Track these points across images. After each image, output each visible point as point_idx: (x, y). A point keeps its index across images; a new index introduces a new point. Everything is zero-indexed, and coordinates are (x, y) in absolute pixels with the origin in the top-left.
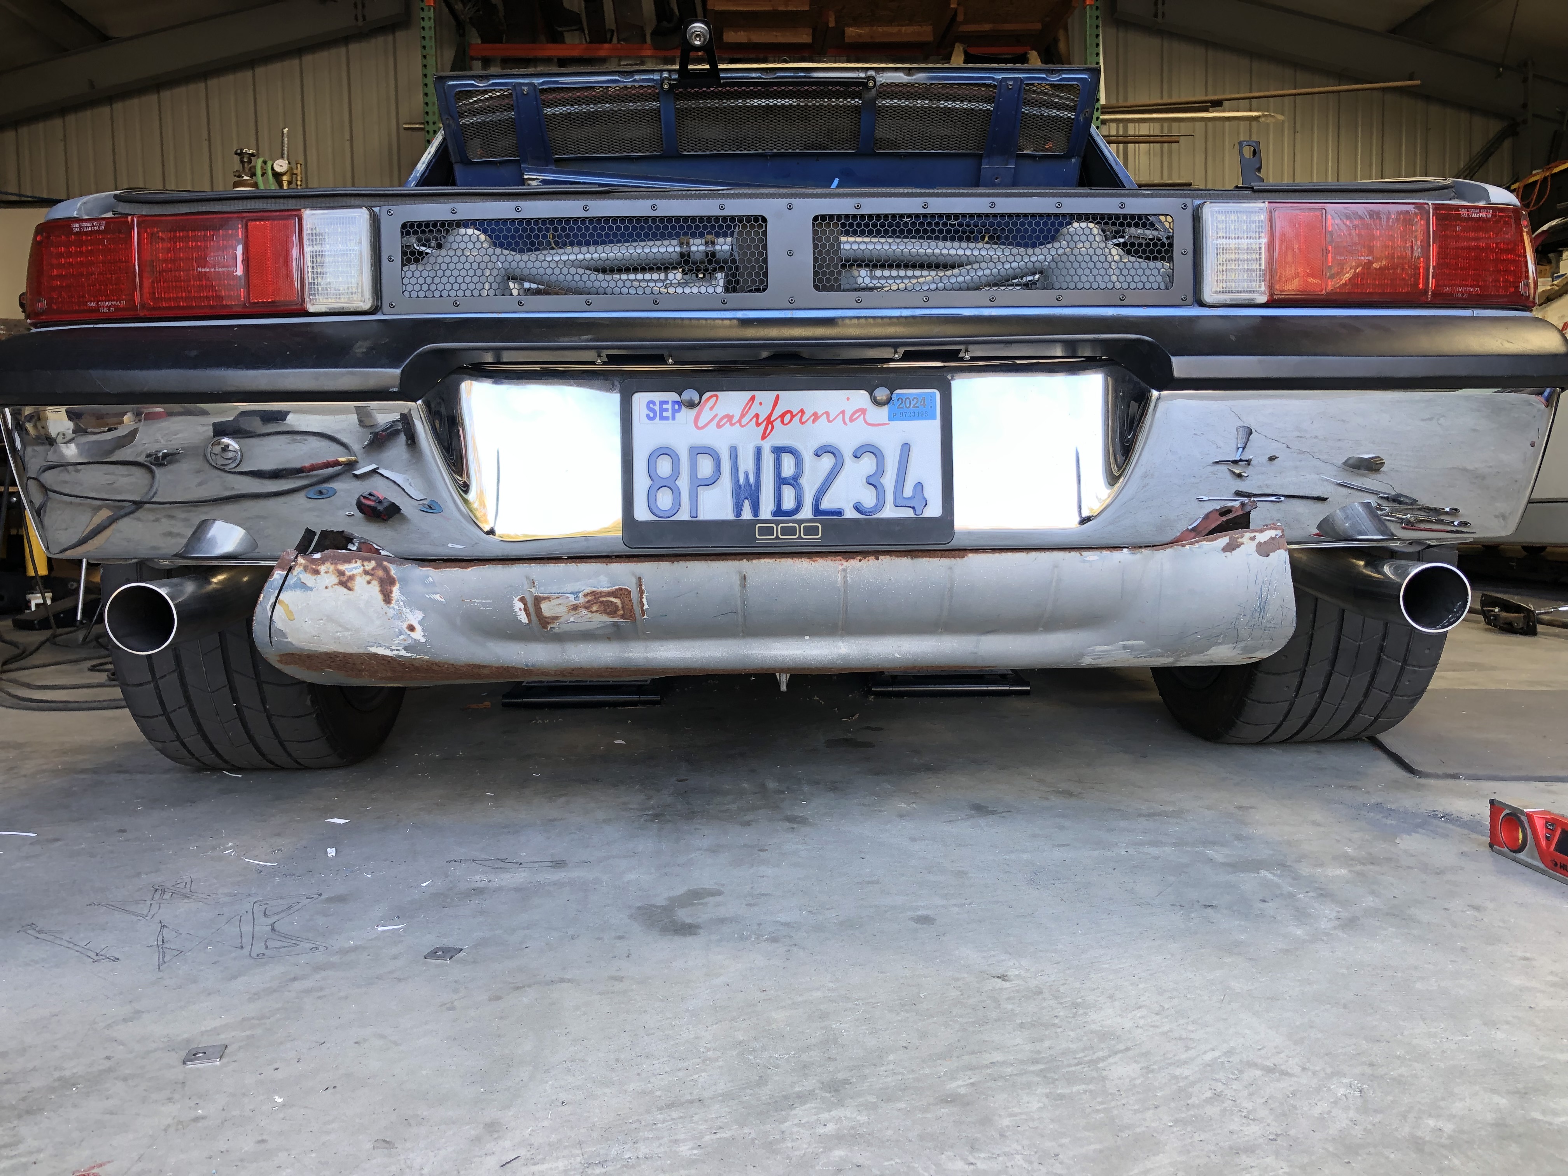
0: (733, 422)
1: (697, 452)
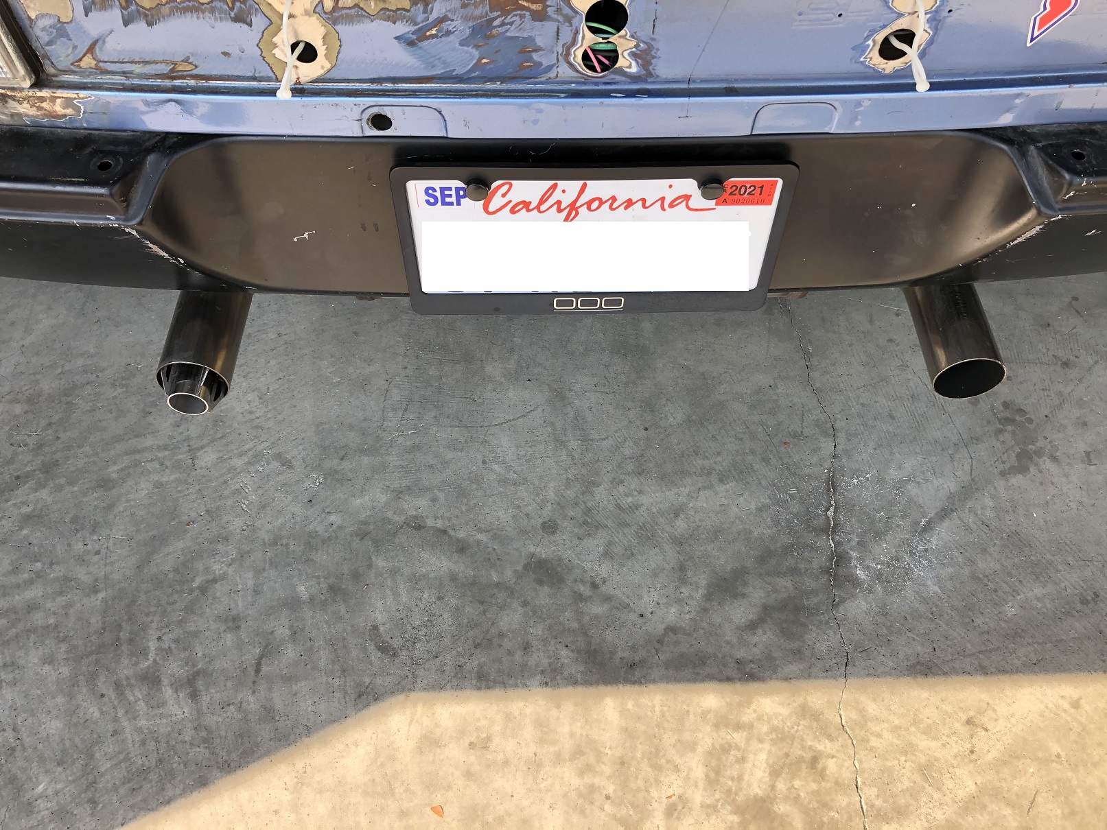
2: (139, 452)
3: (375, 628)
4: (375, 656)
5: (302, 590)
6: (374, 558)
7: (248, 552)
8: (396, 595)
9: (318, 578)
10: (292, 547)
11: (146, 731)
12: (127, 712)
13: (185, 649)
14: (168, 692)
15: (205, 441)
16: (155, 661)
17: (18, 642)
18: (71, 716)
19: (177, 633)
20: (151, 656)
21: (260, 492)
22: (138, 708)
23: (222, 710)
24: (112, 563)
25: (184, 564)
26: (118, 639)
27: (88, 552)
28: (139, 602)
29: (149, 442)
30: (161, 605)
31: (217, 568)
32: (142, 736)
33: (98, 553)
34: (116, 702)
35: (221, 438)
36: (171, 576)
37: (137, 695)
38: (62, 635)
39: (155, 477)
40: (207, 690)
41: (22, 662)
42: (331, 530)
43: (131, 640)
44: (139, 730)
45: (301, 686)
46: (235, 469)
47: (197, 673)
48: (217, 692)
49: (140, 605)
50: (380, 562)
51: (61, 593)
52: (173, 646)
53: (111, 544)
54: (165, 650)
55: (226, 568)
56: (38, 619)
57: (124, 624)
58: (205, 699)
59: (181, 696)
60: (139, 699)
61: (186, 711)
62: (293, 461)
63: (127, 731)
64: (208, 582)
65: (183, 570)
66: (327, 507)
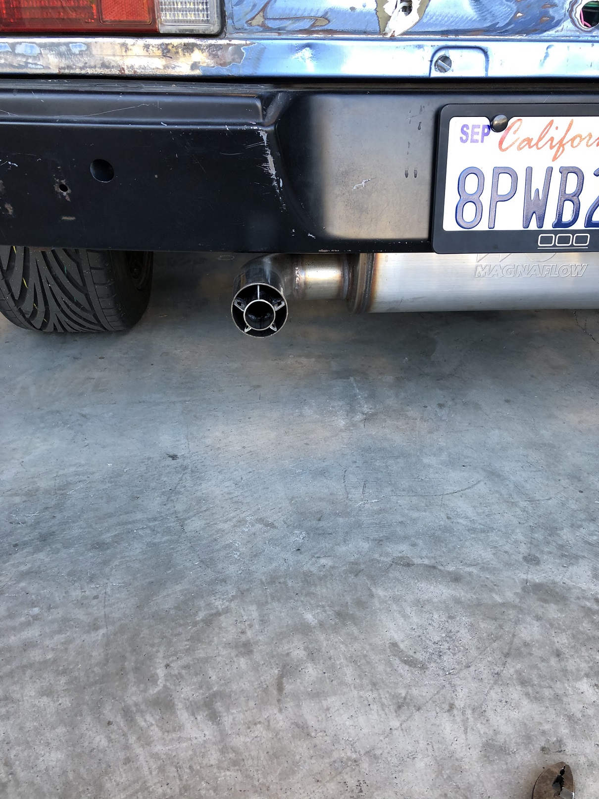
0: (532, 145)
1: (498, 172)
2: (130, 523)
3: (394, 645)
4: (403, 669)
5: (309, 617)
6: (374, 590)
7: (248, 590)
8: (405, 617)
9: (323, 607)
10: (290, 583)
11: (164, 757)
12: (139, 739)
13: (196, 674)
14: (183, 716)
15: (191, 514)
16: (165, 686)
17: (12, 677)
18: (74, 746)
19: (186, 660)
20: (161, 682)
21: (250, 546)
22: (151, 733)
23: (249, 731)
24: (111, 605)
25: (185, 602)
26: (123, 669)
27: (86, 598)
28: (142, 636)
29: (139, 516)
30: (165, 637)
31: (219, 604)
32: (159, 763)
33: (96, 597)
34: (125, 729)
35: (205, 511)
36: (172, 612)
37: (149, 720)
38: (61, 668)
39: (148, 540)
40: (228, 710)
41: (17, 696)
42: (324, 570)
43: (136, 669)
44: (155, 756)
45: (332, 701)
46: (223, 531)
47: (214, 695)
48: (239, 712)
49: (143, 637)
50: (380, 592)
51: (60, 632)
52: (183, 672)
53: (109, 590)
54: (175, 675)
55: (227, 604)
56: (35, 655)
57: (128, 655)
58: (227, 720)
59: (199, 718)
60: (152, 725)
61: (207, 733)
62: (275, 523)
63: (141, 758)
64: (212, 615)
65: (185, 607)
66: (315, 553)
